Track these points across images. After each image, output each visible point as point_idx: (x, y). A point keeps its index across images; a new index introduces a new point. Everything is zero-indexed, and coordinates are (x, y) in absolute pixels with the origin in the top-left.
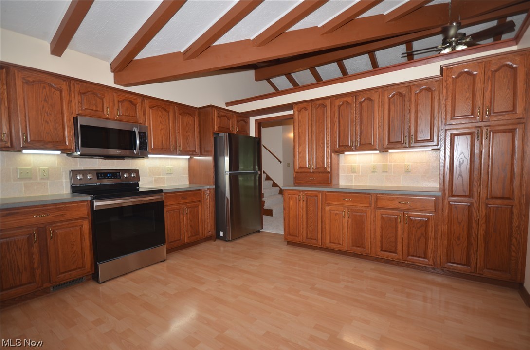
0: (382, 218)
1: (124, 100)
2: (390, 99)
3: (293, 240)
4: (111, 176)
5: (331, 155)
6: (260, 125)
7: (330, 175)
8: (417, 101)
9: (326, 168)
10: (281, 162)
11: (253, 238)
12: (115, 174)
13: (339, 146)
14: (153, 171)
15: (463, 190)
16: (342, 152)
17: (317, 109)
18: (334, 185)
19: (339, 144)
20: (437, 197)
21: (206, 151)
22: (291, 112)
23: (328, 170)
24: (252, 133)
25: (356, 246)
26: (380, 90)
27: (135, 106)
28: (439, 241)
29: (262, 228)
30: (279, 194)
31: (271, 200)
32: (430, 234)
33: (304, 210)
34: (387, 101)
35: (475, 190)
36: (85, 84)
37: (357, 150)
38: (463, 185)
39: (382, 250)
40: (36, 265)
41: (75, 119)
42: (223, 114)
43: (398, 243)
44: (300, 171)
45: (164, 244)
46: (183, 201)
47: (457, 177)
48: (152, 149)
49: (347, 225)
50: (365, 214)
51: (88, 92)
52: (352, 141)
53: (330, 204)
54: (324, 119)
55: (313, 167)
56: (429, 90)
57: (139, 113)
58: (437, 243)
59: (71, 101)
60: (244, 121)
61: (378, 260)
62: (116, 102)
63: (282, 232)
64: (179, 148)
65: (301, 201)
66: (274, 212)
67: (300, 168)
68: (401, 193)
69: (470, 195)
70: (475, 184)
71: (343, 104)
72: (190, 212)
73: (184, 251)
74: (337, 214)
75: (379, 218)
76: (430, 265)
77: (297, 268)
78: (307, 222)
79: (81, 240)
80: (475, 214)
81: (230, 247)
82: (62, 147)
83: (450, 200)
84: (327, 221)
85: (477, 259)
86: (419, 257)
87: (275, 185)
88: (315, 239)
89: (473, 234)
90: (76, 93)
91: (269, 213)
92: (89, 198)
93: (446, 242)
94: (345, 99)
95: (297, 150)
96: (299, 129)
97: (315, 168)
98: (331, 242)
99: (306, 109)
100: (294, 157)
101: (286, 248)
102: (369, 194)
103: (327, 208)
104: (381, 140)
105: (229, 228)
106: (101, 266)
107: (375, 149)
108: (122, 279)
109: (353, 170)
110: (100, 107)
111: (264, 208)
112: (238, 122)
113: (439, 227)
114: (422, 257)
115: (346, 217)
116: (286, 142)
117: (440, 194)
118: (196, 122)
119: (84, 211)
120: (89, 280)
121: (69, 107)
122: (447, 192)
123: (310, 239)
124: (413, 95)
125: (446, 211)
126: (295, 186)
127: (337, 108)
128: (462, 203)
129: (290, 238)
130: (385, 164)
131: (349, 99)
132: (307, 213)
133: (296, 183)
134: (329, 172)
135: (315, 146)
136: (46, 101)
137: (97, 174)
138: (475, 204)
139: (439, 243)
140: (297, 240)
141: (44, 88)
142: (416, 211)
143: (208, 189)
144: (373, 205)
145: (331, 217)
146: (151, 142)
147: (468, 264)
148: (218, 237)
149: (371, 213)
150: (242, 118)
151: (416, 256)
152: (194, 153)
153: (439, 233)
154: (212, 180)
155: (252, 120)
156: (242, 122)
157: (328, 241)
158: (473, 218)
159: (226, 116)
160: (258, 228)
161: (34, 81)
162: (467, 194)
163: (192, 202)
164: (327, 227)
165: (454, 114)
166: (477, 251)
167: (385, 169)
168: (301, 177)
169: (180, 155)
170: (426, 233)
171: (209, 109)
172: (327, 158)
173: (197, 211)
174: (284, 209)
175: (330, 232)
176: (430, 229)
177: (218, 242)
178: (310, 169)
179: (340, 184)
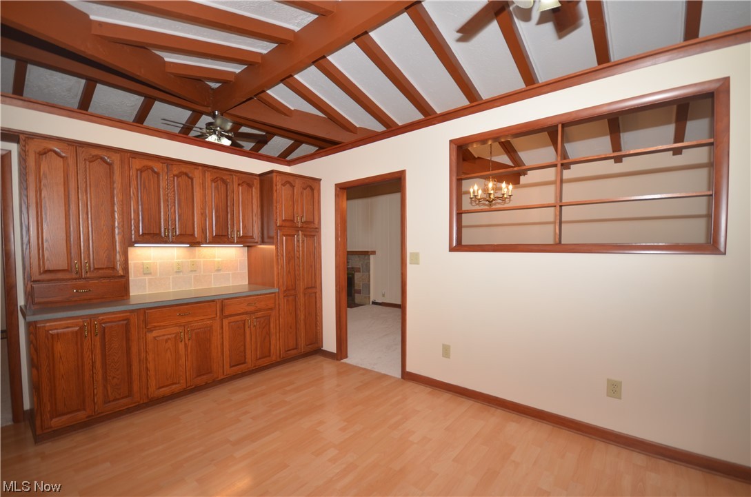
0: (231, 327)
3: (68, 422)
5: (126, 248)
7: (125, 281)
9: (118, 271)
13: (143, 234)
19: (143, 230)
20: (276, 294)
23: (122, 273)
25: (200, 375)
32: (272, 330)
35: (298, 283)
37: (173, 242)
38: (291, 280)
43: (247, 351)
49: (186, 350)
50: (210, 329)
53: (155, 327)
54: (108, 184)
55: (86, 269)
65: (90, 336)
67: (48, 272)
70: (298, 278)
74: (169, 339)
75: (227, 329)
80: (299, 303)
83: (285, 294)
84: (150, 357)
88: (127, 397)
89: (299, 321)
97: (91, 269)
102: (213, 301)
103: (151, 334)
109: (146, 271)
113: (277, 322)
117: (277, 290)
122: (282, 288)
125: (282, 305)
130: (193, 261)
134: (122, 277)
138: (298, 295)
140: (82, 416)
144: (219, 315)
149: (217, 325)
158: (298, 307)
164: (151, 365)
165: (283, 217)
167: (193, 267)
168: (52, 290)
170: (269, 330)
172: (119, 252)
175: (157, 372)
178: (77, 273)
179: (131, 294)
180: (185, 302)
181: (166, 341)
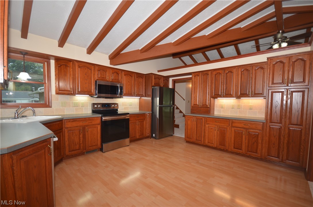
0: (235, 132)
1: (114, 72)
2: (241, 72)
3: (189, 140)
4: (107, 106)
5: (210, 99)
6: (174, 82)
7: (209, 109)
8: (256, 73)
9: (207, 106)
10: (184, 100)
11: (169, 138)
12: (109, 105)
13: (215, 95)
14: (123, 104)
15: (277, 120)
16: (216, 98)
17: (204, 75)
18: (211, 114)
19: (214, 93)
20: (263, 123)
21: (148, 95)
22: (191, 76)
23: (209, 106)
24: (171, 86)
25: (221, 145)
26: (237, 67)
27: (119, 74)
28: (264, 145)
29: (174, 134)
30: (183, 117)
31: (179, 120)
32: (259, 141)
33: (195, 126)
34: (240, 73)
35: (283, 120)
36: (100, 66)
37: (223, 97)
38: (277, 118)
39: (234, 148)
40: (81, 142)
41: (96, 81)
42: (157, 77)
43: (243, 145)
44: (194, 106)
45: (128, 138)
46: (137, 119)
47: (274, 113)
48: (125, 94)
49: (217, 134)
50: (226, 129)
51: (101, 69)
52: (221, 92)
53: (208, 123)
54: (207, 81)
55: (201, 104)
56: (262, 68)
57: (120, 78)
58: (263, 146)
59: (95, 74)
60: (167, 80)
61: (232, 153)
62: (111, 73)
63: (184, 137)
64: (136, 94)
65: (194, 121)
66: (180, 126)
67: (194, 105)
68: (245, 120)
69: (281, 122)
70: (283, 117)
71: (217, 74)
72: (140, 124)
73: (136, 142)
74: (212, 128)
75: (233, 132)
76: (259, 157)
77: (191, 154)
78: (196, 132)
79: (97, 133)
80: (282, 132)
81: (158, 141)
82: (90, 94)
83: (270, 125)
84: (207, 132)
85: (283, 155)
86: (253, 152)
87: (181, 112)
88: (200, 141)
89: (282, 142)
90: (97, 70)
91: (178, 126)
92: (100, 116)
93: (267, 146)
94: (218, 71)
95: (193, 96)
96: (194, 85)
97: (202, 105)
98: (208, 143)
99: (198, 76)
100: (191, 99)
101: (185, 144)
102: (229, 119)
103: (207, 126)
104: (236, 93)
105: (158, 133)
106: (104, 145)
107: (233, 97)
108: (112, 152)
109: (222, 107)
110: (105, 75)
111: (175, 124)
112: (164, 80)
113: (264, 138)
114: (255, 153)
115: (216, 130)
116: (187, 89)
117: (265, 121)
118: (144, 81)
119: (99, 121)
120: (98, 151)
121: (94, 77)
122: (268, 121)
123: (198, 140)
124: (254, 70)
125: (268, 130)
126: (191, 114)
127: (214, 75)
128: (277, 126)
129: (188, 139)
130: (239, 105)
131: (220, 71)
132: (197, 127)
133: (192, 112)
134: (209, 108)
135: (202, 94)
136: (86, 74)
137: (102, 105)
138: (283, 127)
139: (264, 146)
140: (191, 140)
141: (85, 69)
142: (253, 129)
143: (148, 113)
144: (230, 125)
145: (209, 130)
146: (124, 91)
147: (278, 157)
148: (152, 137)
149: (229, 129)
150: (166, 79)
151: (252, 152)
152: (142, 96)
153: (264, 141)
154: (150, 109)
155: (171, 80)
156: (166, 81)
157: (207, 142)
158: (281, 134)
159: (158, 78)
160: (172, 134)
161: (82, 66)
162: (279, 122)
163: (141, 119)
164: (207, 135)
165: (273, 82)
166: (283, 151)
167: (239, 107)
168: (195, 109)
169: (136, 96)
170: (257, 140)
171: (150, 75)
172: (208, 100)
173: (143, 124)
174: (185, 125)
175: (208, 137)
176: (259, 138)
177: (152, 139)
178: (199, 105)
179: (215, 114)
180: (218, 117)
181: (211, 129)
